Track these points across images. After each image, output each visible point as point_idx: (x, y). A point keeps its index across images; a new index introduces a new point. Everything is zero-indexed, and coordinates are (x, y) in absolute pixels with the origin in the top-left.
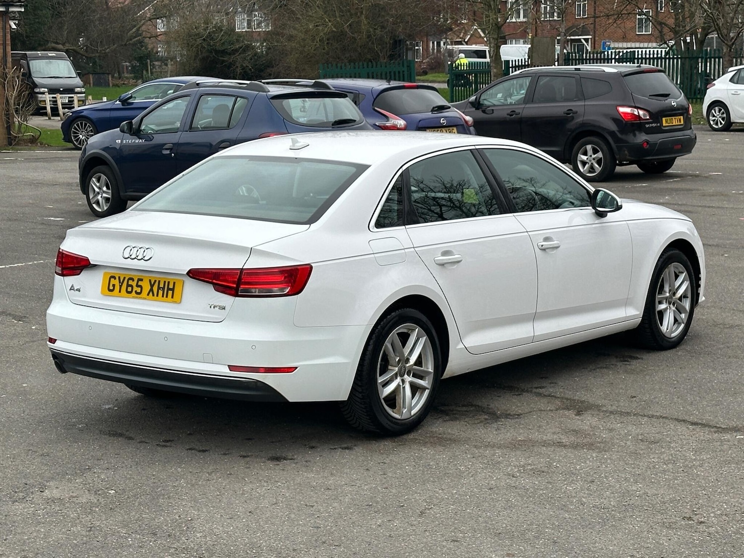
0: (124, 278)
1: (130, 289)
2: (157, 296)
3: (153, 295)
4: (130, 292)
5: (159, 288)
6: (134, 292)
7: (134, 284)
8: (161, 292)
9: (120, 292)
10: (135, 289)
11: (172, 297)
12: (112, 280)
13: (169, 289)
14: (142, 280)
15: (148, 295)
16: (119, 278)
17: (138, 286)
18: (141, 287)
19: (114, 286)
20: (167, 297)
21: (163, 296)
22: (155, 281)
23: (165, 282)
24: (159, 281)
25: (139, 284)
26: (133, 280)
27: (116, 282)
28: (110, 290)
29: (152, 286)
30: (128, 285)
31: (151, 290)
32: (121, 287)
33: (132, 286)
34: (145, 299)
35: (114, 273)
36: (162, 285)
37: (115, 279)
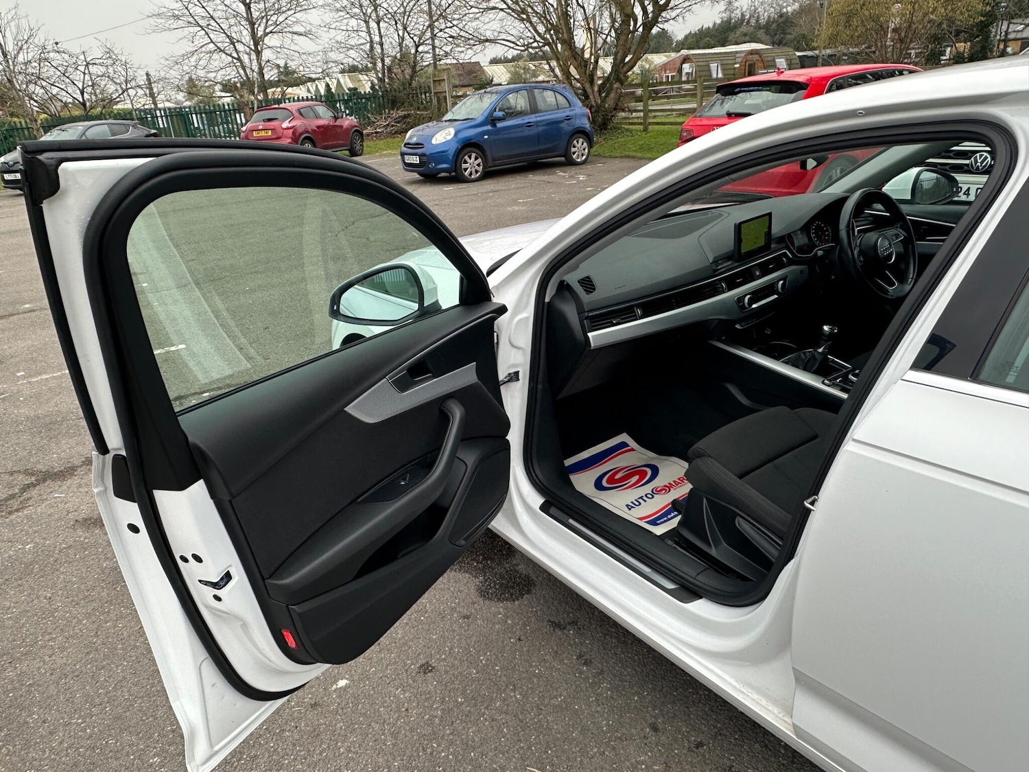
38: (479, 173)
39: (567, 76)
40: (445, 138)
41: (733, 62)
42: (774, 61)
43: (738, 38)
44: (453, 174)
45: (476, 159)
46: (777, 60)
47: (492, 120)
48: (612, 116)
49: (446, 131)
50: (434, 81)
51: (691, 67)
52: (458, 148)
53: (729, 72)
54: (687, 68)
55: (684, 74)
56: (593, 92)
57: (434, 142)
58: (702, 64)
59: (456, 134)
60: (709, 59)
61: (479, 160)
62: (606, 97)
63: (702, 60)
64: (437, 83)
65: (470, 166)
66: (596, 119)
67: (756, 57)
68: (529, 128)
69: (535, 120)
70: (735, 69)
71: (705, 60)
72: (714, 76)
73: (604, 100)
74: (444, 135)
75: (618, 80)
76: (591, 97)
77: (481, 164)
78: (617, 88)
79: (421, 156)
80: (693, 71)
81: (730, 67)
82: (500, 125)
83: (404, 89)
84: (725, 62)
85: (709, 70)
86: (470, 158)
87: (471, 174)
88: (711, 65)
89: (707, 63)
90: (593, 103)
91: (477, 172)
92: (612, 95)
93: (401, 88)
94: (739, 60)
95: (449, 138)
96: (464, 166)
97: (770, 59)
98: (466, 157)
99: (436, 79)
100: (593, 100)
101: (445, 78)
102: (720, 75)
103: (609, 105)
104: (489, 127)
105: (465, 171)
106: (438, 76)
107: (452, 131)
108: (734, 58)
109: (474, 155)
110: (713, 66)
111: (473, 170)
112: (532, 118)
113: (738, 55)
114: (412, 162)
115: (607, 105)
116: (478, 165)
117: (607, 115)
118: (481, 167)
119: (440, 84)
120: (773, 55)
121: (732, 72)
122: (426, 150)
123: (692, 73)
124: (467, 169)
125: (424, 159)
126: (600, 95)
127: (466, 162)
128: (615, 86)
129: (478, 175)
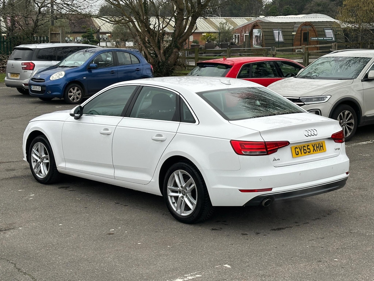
0: (301, 147)
1: (305, 151)
2: (317, 151)
3: (316, 151)
4: (306, 153)
5: (317, 147)
6: (307, 152)
7: (306, 148)
8: (318, 149)
9: (301, 154)
10: (307, 150)
11: (323, 150)
12: (296, 149)
13: (321, 147)
14: (309, 146)
15: (313, 152)
16: (299, 147)
17: (308, 149)
18: (309, 149)
19: (298, 152)
20: (321, 150)
21: (319, 150)
22: (314, 144)
23: (318, 144)
24: (316, 144)
25: (308, 148)
26: (305, 147)
27: (298, 150)
28: (297, 155)
29: (314, 147)
30: (304, 150)
31: (314, 149)
32: (301, 151)
33: (305, 150)
34: (313, 154)
35: (296, 146)
36: (317, 146)
37: (297, 148)
38: (79, 99)
39: (143, 42)
40: (58, 77)
41: (292, 30)
42: (324, 31)
43: (313, 7)
44: (63, 99)
45: (77, 91)
46: (326, 31)
47: (88, 68)
48: (173, 69)
49: (60, 73)
50: (51, 34)
51: (259, 32)
52: (66, 83)
53: (288, 37)
54: (256, 32)
55: (254, 36)
56: (160, 53)
57: (51, 79)
58: (267, 30)
59: (66, 75)
60: (273, 27)
61: (80, 91)
62: (168, 57)
63: (268, 27)
64: (53, 36)
65: (74, 95)
66: (162, 70)
67: (308, 28)
68: (112, 74)
69: (116, 69)
70: (293, 35)
71: (270, 27)
72: (277, 40)
73: (167, 59)
74: (58, 75)
75: (176, 47)
76: (159, 56)
77: (81, 94)
78: (176, 52)
79: (42, 86)
80: (260, 34)
81: (289, 34)
82: (94, 71)
83: (28, 37)
84: (286, 30)
85: (273, 35)
86: (74, 90)
87: (74, 99)
88: (275, 31)
89: (271, 30)
90: (160, 60)
91: (77, 98)
92: (173, 56)
93: (26, 37)
94: (296, 29)
95: (61, 77)
96: (69, 94)
97: (320, 29)
98: (71, 89)
99: (52, 32)
100: (160, 58)
101: (60, 32)
102: (281, 39)
103: (170, 62)
104: (87, 72)
105: (70, 98)
106: (55, 31)
107: (63, 73)
108: (293, 27)
109: (76, 88)
110: (276, 32)
111: (75, 97)
112: (115, 69)
113: (295, 25)
114: (36, 90)
115: (169, 62)
116: (79, 94)
117: (169, 68)
118: (81, 96)
119: (55, 36)
120: (323, 26)
121: (291, 37)
122: (46, 83)
123: (260, 36)
124: (71, 96)
125: (44, 88)
126: (165, 55)
127: (71, 92)
128: (174, 50)
129: (78, 100)
